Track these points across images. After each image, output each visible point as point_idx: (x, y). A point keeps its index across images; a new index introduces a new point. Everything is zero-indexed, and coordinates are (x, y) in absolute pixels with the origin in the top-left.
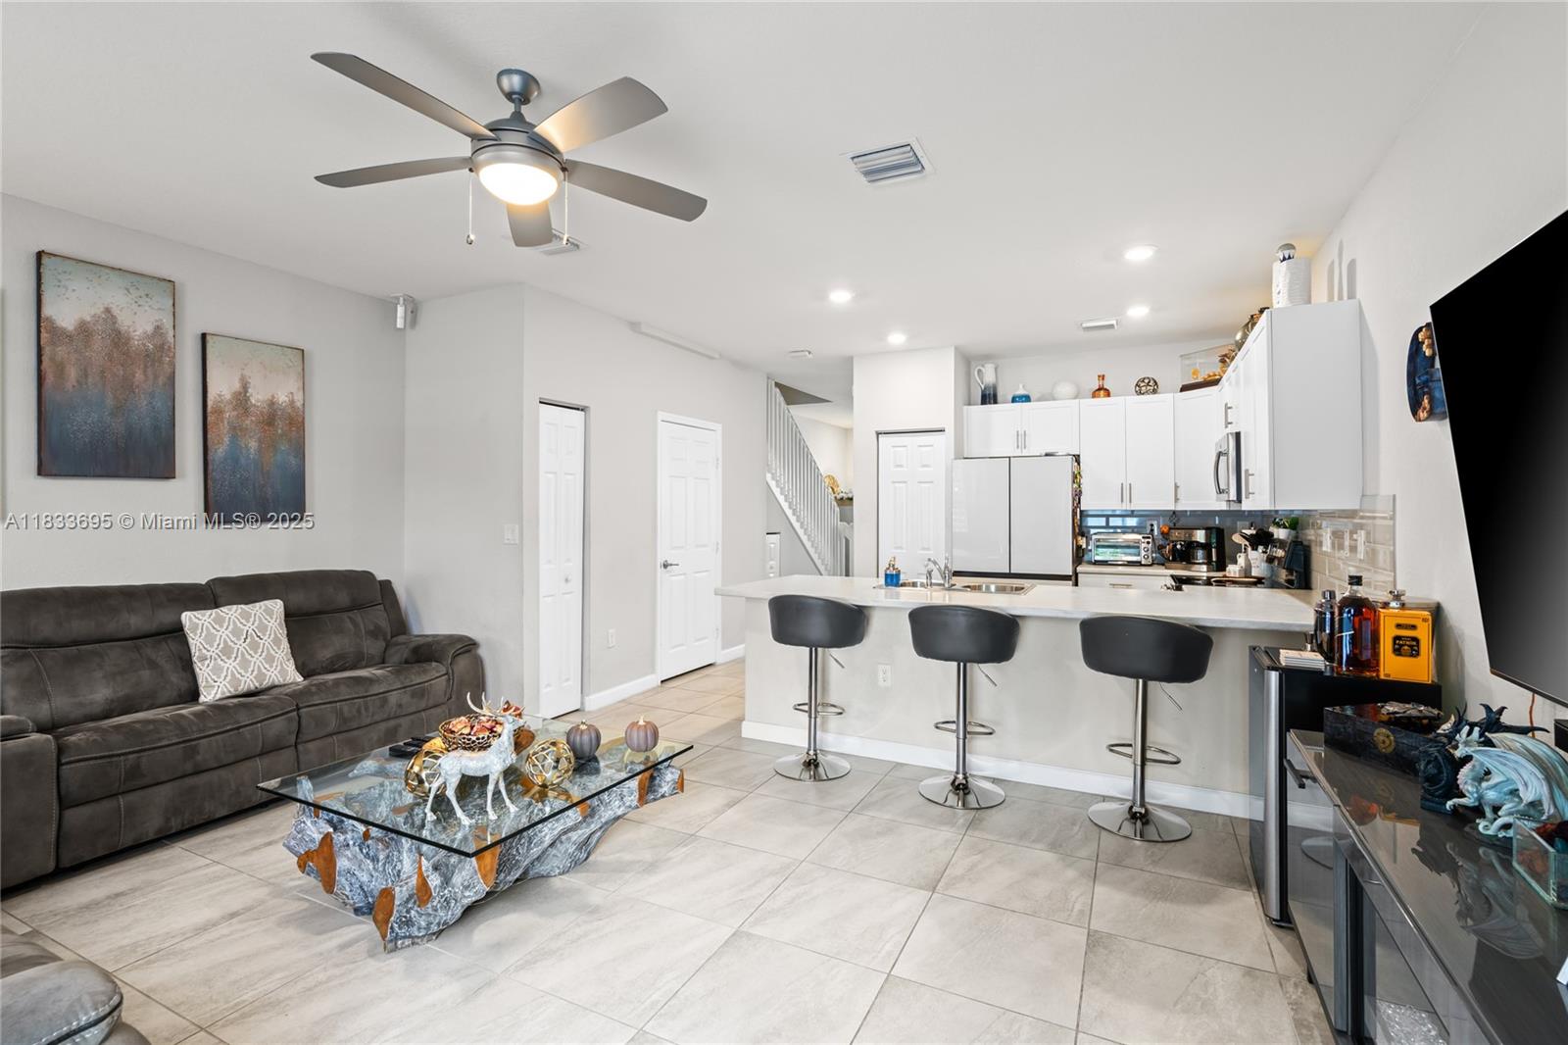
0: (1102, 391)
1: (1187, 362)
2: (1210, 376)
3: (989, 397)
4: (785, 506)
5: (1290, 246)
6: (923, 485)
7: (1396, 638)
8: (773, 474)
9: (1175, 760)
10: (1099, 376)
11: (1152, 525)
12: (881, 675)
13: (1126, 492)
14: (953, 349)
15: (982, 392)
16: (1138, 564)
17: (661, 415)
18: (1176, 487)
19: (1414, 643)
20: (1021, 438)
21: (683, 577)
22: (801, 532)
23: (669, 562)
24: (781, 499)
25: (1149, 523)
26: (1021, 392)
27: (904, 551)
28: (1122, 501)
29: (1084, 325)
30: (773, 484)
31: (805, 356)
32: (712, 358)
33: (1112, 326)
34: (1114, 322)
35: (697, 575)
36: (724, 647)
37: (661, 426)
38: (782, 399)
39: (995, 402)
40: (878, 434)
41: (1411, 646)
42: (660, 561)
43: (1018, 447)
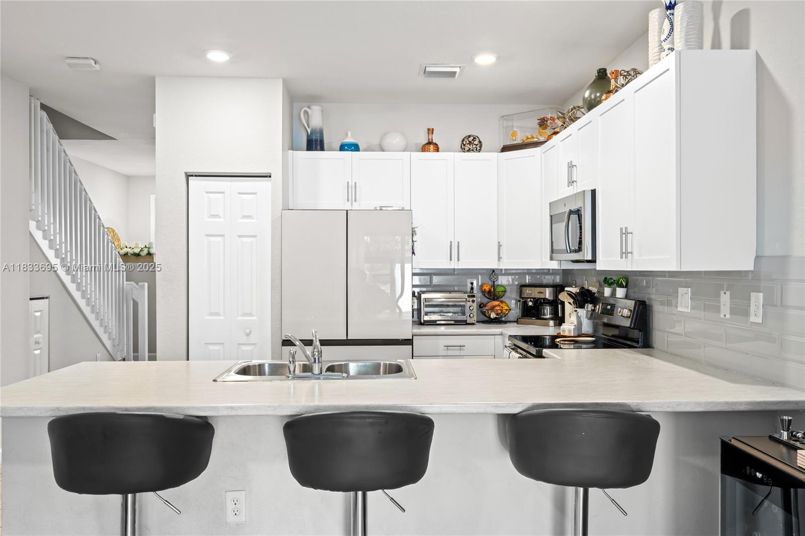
0: (430, 145)
1: (505, 123)
2: (528, 138)
3: (315, 143)
6: (244, 239)
8: (38, 222)
10: (429, 130)
11: (472, 284)
12: (230, 506)
13: (454, 250)
14: (281, 81)
16: (464, 323)
18: (500, 246)
20: (352, 191)
22: (77, 295)
25: (469, 281)
26: (349, 140)
27: (222, 317)
28: (451, 260)
29: (428, 69)
30: (38, 235)
31: (90, 65)
33: (453, 74)
34: (457, 70)
38: (51, 126)
39: (322, 149)
40: (188, 176)
43: (348, 200)
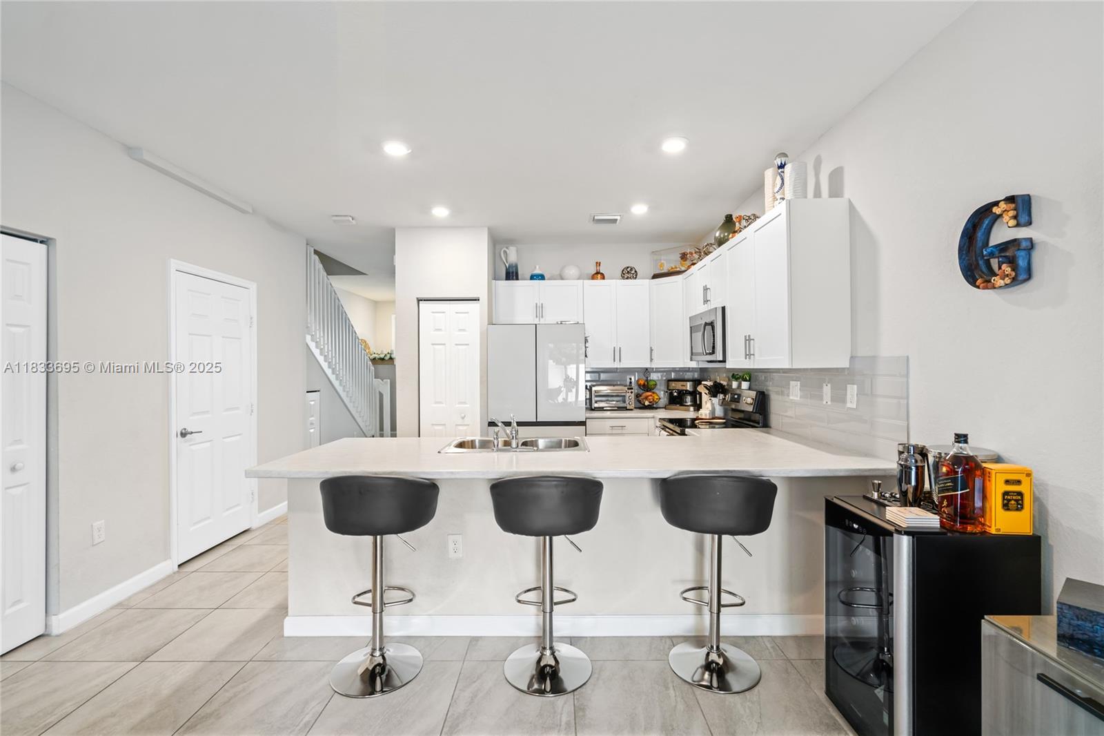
0: (598, 275)
1: (655, 257)
2: (672, 268)
3: (512, 274)
4: (325, 365)
5: (785, 155)
6: (460, 347)
7: (1006, 493)
8: (312, 335)
9: (741, 602)
10: (597, 263)
11: (631, 379)
12: (451, 546)
13: (617, 354)
14: (487, 229)
15: (507, 269)
16: (625, 409)
17: (174, 264)
18: (651, 350)
19: (1019, 497)
20: (539, 310)
21: (208, 444)
22: (340, 389)
23: (189, 430)
24: (321, 359)
25: (628, 377)
26: (537, 271)
27: (444, 405)
28: (614, 361)
29: (596, 218)
30: (312, 345)
31: (349, 221)
32: (243, 211)
33: (615, 221)
34: (618, 218)
35: (225, 440)
36: (261, 510)
37: (174, 276)
38: (321, 266)
39: (517, 279)
40: (419, 300)
41: (1016, 501)
42: (176, 428)
43: (537, 316)
